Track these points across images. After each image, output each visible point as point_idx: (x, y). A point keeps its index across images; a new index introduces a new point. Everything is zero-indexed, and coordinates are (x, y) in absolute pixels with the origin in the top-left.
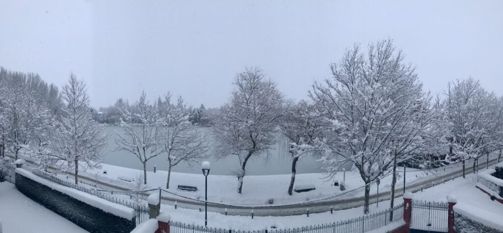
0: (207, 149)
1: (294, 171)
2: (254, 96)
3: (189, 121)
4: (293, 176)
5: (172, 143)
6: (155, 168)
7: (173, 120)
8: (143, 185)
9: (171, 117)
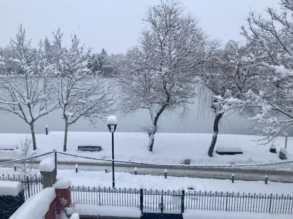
0: (112, 102)
1: (216, 129)
2: (170, 37)
3: (88, 68)
4: (215, 135)
5: (68, 96)
6: (46, 129)
7: (67, 67)
8: (31, 151)
9: (64, 63)
